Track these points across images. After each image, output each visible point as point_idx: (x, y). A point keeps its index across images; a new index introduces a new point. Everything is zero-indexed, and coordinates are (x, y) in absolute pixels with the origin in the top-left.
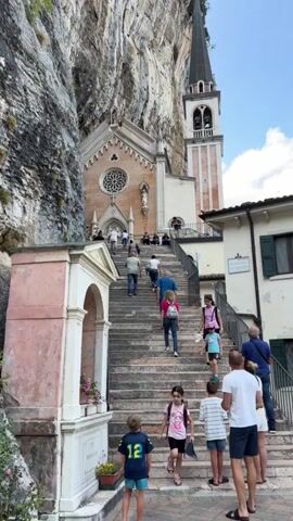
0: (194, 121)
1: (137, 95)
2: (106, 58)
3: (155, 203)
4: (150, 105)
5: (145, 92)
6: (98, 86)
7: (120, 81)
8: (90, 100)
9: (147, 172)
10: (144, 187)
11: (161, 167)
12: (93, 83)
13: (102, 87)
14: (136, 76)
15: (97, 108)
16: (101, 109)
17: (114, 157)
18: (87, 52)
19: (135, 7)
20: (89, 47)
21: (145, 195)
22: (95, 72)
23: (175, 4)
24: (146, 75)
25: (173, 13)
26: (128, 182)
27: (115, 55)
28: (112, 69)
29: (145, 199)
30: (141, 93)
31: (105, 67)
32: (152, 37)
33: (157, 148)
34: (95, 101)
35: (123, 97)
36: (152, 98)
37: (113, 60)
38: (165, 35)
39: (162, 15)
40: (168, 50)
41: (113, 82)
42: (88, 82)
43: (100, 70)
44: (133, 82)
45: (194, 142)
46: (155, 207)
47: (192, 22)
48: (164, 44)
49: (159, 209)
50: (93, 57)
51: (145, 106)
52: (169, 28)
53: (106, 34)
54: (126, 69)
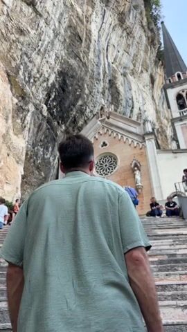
0: (178, 104)
1: (124, 103)
2: (92, 71)
3: (150, 179)
4: (136, 111)
5: (131, 101)
6: (87, 91)
7: (107, 91)
8: (80, 102)
9: (137, 151)
10: (136, 165)
11: (150, 144)
12: (81, 88)
13: (90, 93)
14: (121, 89)
15: (88, 110)
16: (91, 111)
17: (105, 144)
18: (72, 61)
19: (116, 46)
20: (75, 59)
21: (137, 172)
22: (82, 79)
23: (147, 46)
24: (130, 90)
25: (146, 52)
26: (119, 163)
27: (101, 71)
28: (99, 80)
29: (138, 177)
30: (127, 101)
31: (92, 77)
32: (132, 67)
33: (144, 129)
34: (85, 103)
35: (112, 103)
36: (137, 106)
37: (99, 74)
38: (142, 65)
39: (138, 52)
40: (146, 76)
41: (101, 90)
42: (77, 87)
43: (87, 78)
44: (119, 93)
45: (181, 120)
46: (150, 184)
47: (162, 65)
48: (142, 72)
49: (155, 185)
50: (79, 67)
51: (132, 111)
52: (145, 61)
53: (91, 56)
54: (112, 83)
